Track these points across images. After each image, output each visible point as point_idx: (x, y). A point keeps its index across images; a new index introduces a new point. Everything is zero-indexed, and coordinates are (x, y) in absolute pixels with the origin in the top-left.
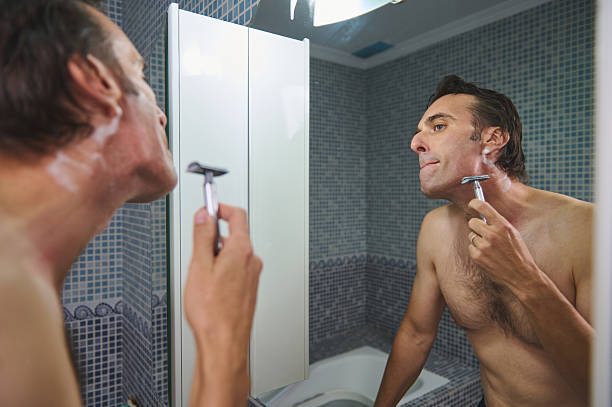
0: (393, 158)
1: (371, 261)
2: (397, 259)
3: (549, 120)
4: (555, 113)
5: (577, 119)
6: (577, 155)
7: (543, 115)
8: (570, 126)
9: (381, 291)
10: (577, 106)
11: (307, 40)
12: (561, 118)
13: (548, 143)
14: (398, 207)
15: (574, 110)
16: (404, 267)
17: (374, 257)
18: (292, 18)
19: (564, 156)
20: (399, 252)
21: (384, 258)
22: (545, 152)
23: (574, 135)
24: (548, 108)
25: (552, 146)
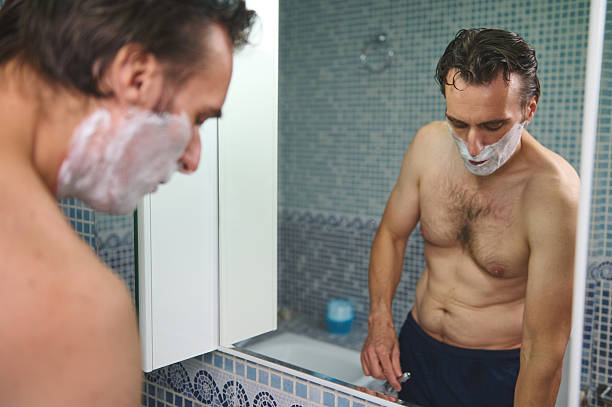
0: (323, 71)
1: (289, 219)
2: (326, 214)
3: (527, 27)
4: (535, 19)
5: (560, 27)
6: (557, 74)
7: (520, 20)
8: (552, 36)
9: (303, 259)
10: (562, 12)
12: (542, 25)
14: (330, 141)
15: (557, 16)
16: (336, 225)
17: (294, 213)
20: (329, 203)
21: (308, 214)
23: (555, 48)
24: (528, 12)
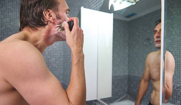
11: (112, 14)
13: (172, 39)
18: (109, 9)
19: (177, 43)
22: (171, 42)
25: (173, 40)
